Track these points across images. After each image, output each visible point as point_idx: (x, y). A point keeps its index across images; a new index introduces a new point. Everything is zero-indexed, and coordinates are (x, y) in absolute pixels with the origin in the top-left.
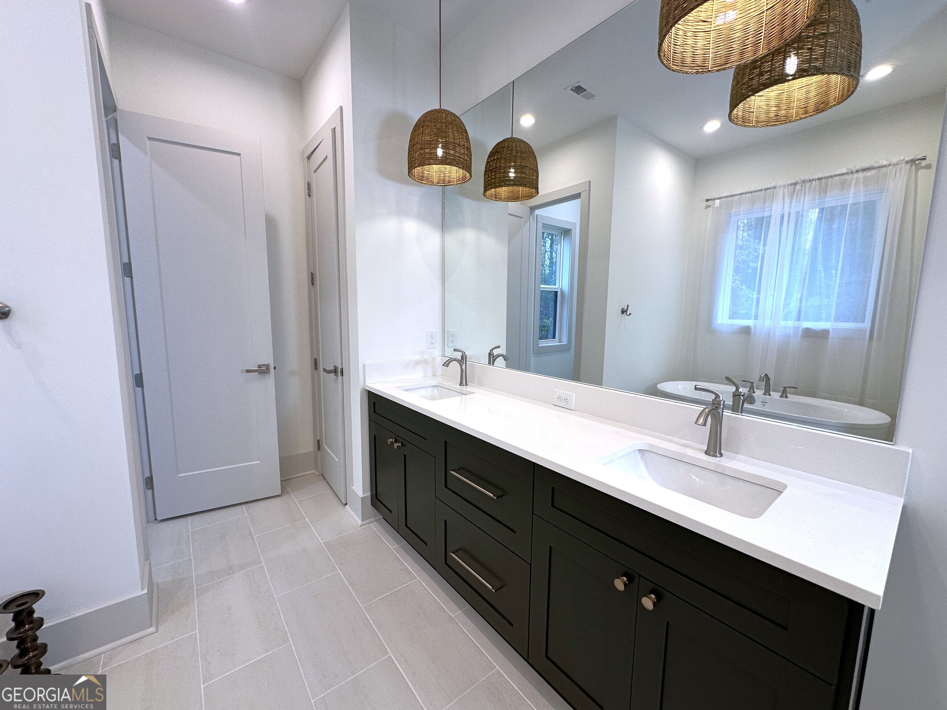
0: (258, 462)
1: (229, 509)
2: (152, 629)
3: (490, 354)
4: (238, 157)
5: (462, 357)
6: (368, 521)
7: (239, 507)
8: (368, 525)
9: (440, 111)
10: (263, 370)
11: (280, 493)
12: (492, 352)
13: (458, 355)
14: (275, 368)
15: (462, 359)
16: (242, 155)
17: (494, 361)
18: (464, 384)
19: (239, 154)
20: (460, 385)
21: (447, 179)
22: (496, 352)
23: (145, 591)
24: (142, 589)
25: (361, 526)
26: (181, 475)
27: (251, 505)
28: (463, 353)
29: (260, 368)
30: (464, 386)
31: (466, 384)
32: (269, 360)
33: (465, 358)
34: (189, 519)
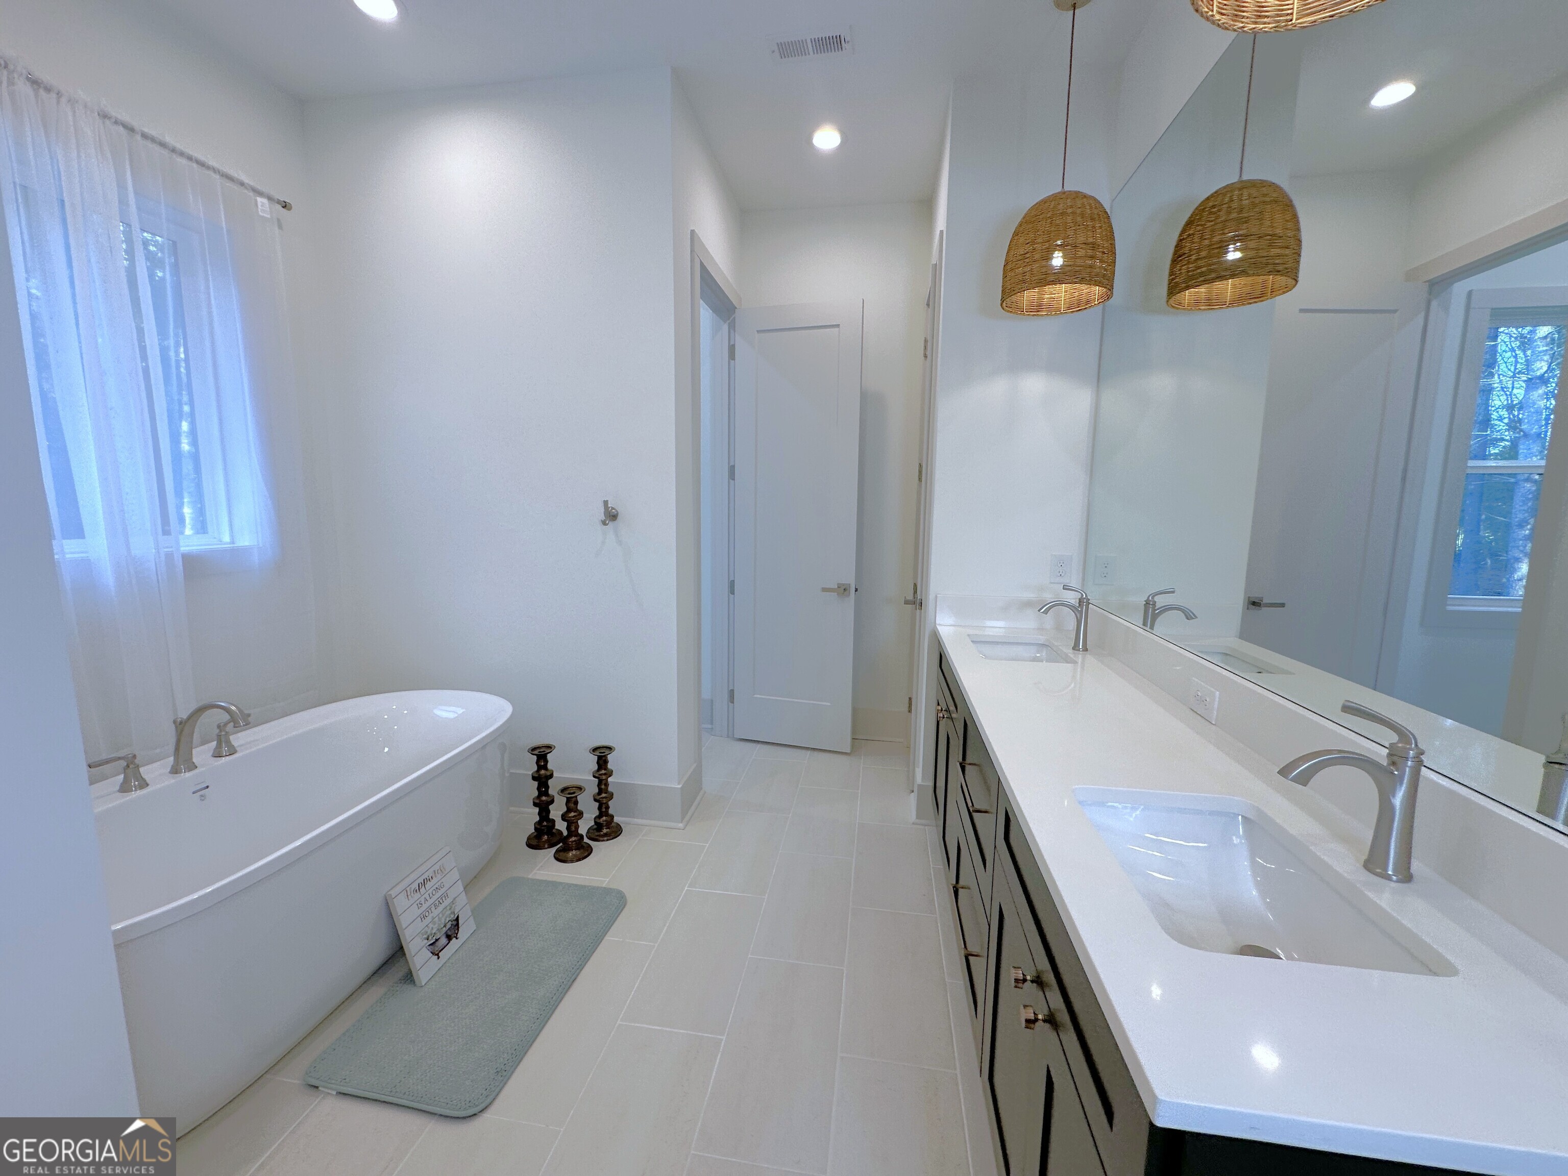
0: (829, 704)
1: (795, 750)
2: (681, 825)
3: (1147, 603)
4: (836, 329)
5: (1081, 601)
6: (923, 821)
7: (804, 751)
8: (923, 827)
9: (1064, 195)
10: (843, 590)
11: (849, 752)
12: (1153, 598)
13: (1072, 598)
14: (856, 590)
15: (1080, 605)
16: (841, 326)
17: (1155, 617)
18: (1081, 647)
19: (838, 326)
20: (1074, 649)
21: (1084, 298)
22: (1161, 601)
23: (679, 786)
24: (679, 784)
25: (913, 824)
26: (758, 696)
27: (816, 753)
28: (1082, 595)
29: (839, 587)
30: (1081, 652)
31: (1085, 649)
32: (850, 579)
33: (1085, 604)
34: (759, 746)
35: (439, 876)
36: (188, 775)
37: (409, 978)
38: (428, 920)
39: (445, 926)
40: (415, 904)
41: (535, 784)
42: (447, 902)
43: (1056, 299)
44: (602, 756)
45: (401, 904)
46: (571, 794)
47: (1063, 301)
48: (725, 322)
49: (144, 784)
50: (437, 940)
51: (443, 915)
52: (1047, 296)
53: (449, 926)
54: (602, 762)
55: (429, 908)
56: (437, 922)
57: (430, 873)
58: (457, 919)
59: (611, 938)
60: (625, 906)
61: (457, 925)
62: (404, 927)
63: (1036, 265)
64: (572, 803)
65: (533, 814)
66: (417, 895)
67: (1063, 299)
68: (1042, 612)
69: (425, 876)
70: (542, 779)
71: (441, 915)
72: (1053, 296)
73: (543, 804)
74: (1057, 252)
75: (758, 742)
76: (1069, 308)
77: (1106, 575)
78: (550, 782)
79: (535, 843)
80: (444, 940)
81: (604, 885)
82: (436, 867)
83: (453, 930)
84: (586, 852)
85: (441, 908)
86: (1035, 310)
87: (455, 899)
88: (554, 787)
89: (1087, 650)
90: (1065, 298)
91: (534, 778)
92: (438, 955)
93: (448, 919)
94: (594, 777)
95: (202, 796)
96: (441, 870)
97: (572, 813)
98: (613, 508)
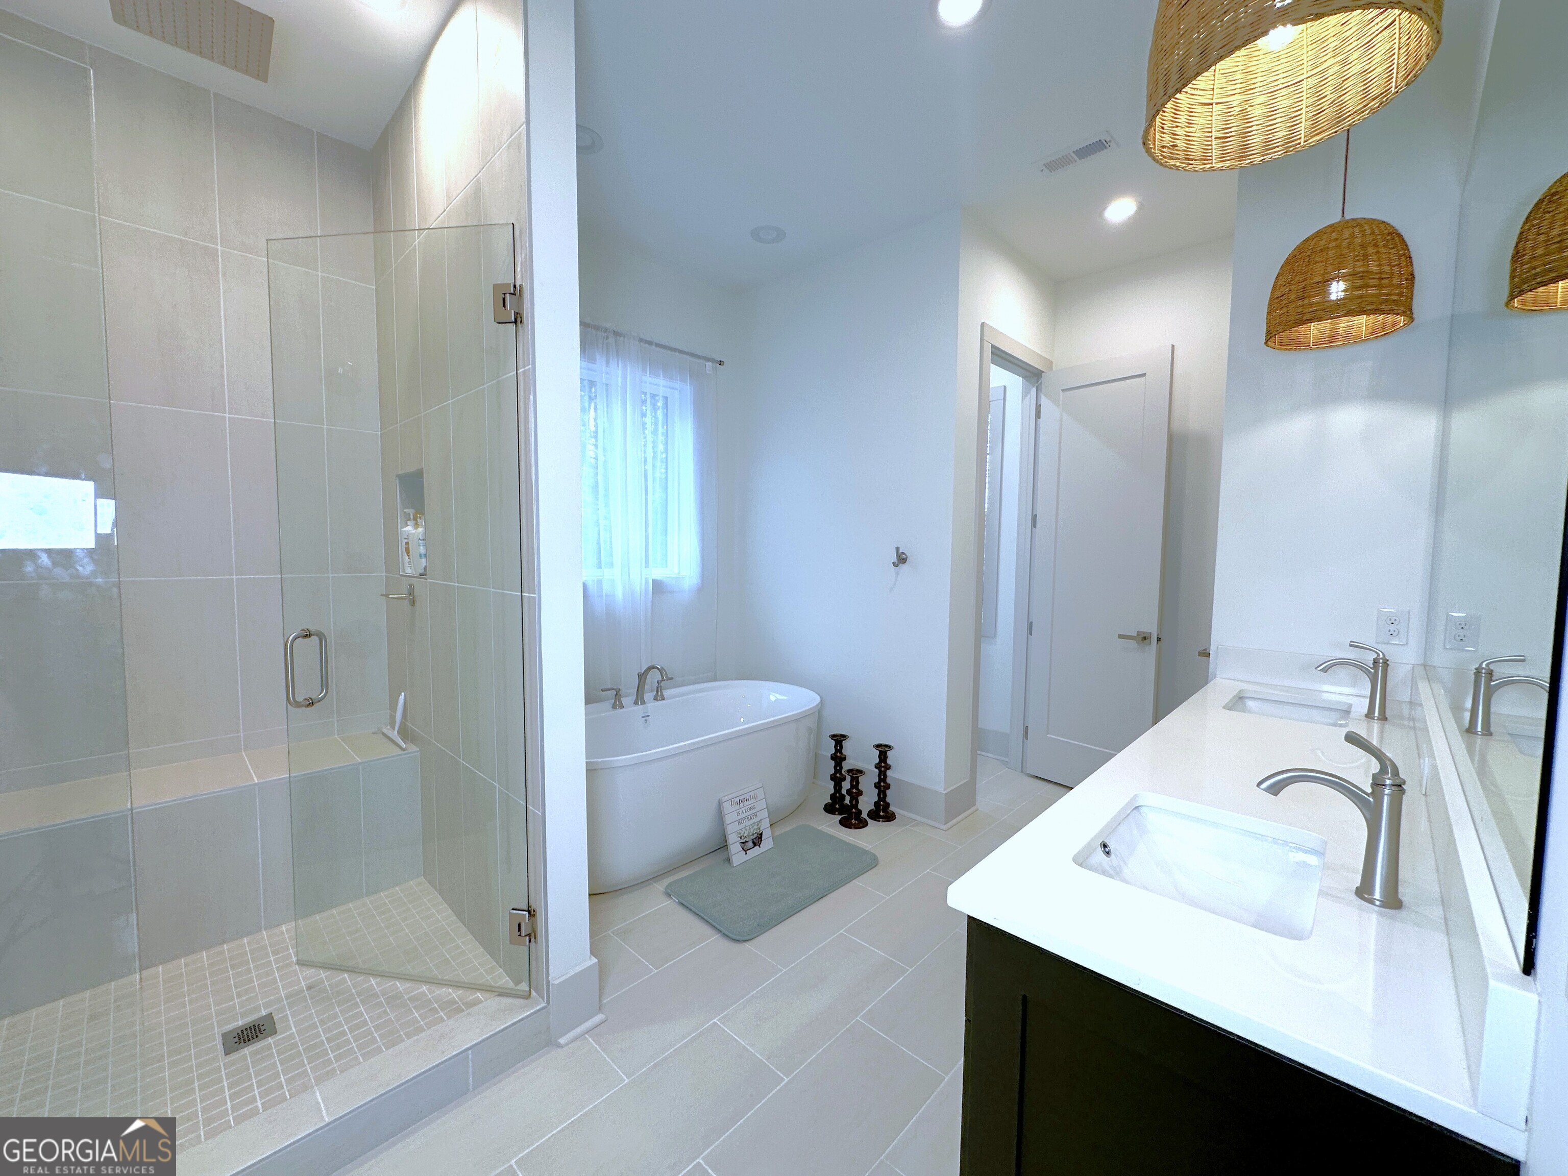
2: (944, 827)
3: (1479, 671)
4: (1142, 379)
5: (1375, 662)
10: (1144, 638)
12: (1488, 666)
14: (1159, 639)
16: (1146, 375)
18: (1376, 715)
19: (1144, 375)
20: (1366, 715)
23: (945, 793)
24: (945, 790)
28: (1378, 655)
29: (1138, 635)
30: (1376, 721)
31: (1383, 718)
32: (1152, 628)
33: (1381, 665)
34: (1050, 786)
35: (753, 801)
36: (641, 706)
37: (728, 860)
38: (743, 826)
39: (753, 835)
40: (736, 812)
41: (833, 763)
42: (756, 820)
43: (1355, 326)
44: (883, 751)
45: (727, 808)
46: (856, 774)
47: (1364, 328)
48: (1033, 386)
49: (622, 707)
50: (746, 842)
51: (753, 827)
52: (1342, 325)
53: (755, 836)
54: (883, 756)
55: (744, 818)
56: (749, 831)
57: (747, 796)
58: (761, 834)
59: (856, 882)
60: (876, 866)
61: (761, 838)
62: (728, 823)
63: (1291, 306)
64: (855, 782)
65: (830, 787)
66: (738, 807)
67: (1364, 324)
68: (1320, 670)
69: (744, 797)
70: (838, 758)
71: (751, 827)
72: (1351, 323)
73: (837, 779)
74: (1335, 284)
75: (1051, 782)
76: (1372, 333)
77: (1464, 639)
78: (844, 763)
79: (829, 809)
80: (751, 844)
81: (867, 849)
82: (752, 794)
83: (758, 840)
84: (862, 824)
85: (752, 822)
86: (1327, 342)
87: (761, 820)
88: (846, 766)
89: (1385, 719)
90: (1367, 324)
91: (832, 758)
92: (746, 851)
93: (755, 831)
94: (876, 767)
95: (646, 720)
96: (755, 797)
97: (855, 793)
98: (903, 553)
